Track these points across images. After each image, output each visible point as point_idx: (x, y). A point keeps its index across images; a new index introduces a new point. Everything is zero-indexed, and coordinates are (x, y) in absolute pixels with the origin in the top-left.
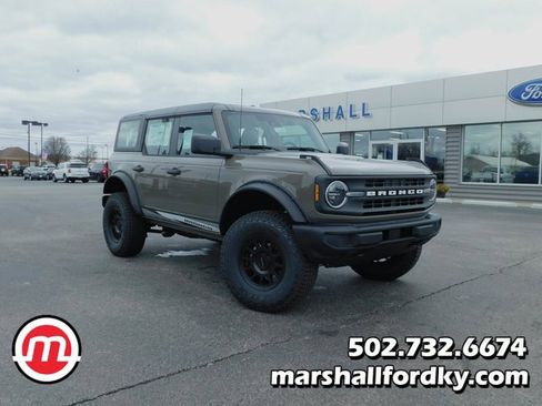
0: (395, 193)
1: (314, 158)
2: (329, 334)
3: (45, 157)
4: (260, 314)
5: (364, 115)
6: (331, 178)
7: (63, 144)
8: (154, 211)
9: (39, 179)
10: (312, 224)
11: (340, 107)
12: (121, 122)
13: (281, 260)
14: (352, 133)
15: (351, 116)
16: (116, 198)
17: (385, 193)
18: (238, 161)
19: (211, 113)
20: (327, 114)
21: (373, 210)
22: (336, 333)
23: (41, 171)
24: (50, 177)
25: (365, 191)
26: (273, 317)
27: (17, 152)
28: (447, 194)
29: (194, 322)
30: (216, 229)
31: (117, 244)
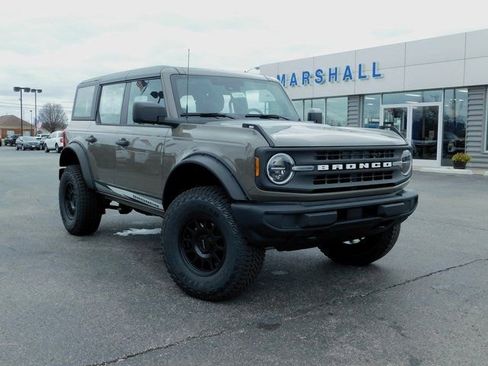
0: (354, 166)
1: (256, 127)
2: (269, 327)
3: (40, 125)
4: (199, 303)
5: (374, 75)
6: (273, 150)
7: (59, 112)
8: (105, 185)
9: (32, 149)
10: (254, 202)
11: (348, 68)
12: (79, 87)
13: (222, 242)
14: (362, 96)
15: (360, 77)
16: (71, 172)
17: (341, 167)
18: (184, 131)
19: (159, 77)
20: (333, 75)
21: (327, 186)
22: (277, 325)
23: (33, 140)
24: (42, 147)
25: (316, 165)
26: (212, 306)
27: (12, 120)
28: (467, 165)
29: (122, 311)
30: (161, 207)
31: (72, 221)
